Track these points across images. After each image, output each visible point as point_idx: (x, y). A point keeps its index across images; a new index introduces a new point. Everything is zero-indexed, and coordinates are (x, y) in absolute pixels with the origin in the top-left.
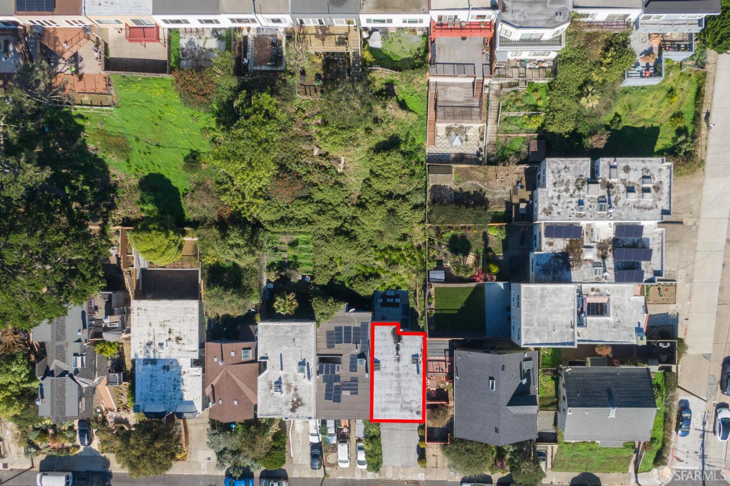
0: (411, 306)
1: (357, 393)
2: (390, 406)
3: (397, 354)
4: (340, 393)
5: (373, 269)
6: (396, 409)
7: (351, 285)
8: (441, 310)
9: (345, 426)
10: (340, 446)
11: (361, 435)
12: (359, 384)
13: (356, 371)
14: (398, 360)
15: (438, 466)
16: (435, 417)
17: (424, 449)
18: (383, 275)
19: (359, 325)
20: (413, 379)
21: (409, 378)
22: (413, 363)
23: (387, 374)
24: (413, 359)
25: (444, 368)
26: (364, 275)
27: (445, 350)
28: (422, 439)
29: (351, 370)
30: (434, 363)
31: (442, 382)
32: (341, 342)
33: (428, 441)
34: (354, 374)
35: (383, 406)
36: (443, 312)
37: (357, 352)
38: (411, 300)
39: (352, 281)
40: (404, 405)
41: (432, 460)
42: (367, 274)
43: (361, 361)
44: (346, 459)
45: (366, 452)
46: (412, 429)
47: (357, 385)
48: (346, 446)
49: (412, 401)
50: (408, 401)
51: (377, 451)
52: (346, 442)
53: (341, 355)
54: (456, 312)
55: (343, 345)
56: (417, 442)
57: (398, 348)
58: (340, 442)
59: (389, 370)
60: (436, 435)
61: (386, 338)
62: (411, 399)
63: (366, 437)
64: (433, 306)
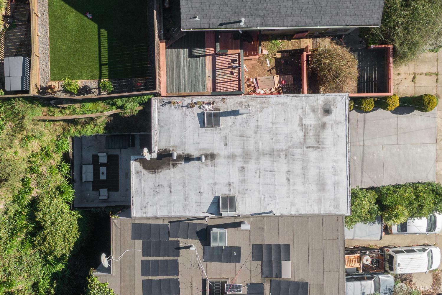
0: (101, 131)
1: (287, 246)
2: (312, 173)
3: (199, 159)
4: (288, 283)
5: (18, 213)
6: (320, 159)
7: (58, 260)
8: (101, 65)
9: (360, 260)
10: (399, 270)
11: (377, 228)
12: (267, 242)
13: (238, 249)
14: (212, 156)
15: (434, 70)
16: (336, 75)
17: (401, 99)
18: (35, 193)
19: (139, 243)
20: (252, 123)
21: (250, 132)
22: (218, 124)
23: (243, 181)
24: (210, 123)
25: (229, 58)
26: (33, 234)
27: (191, 56)
28: (382, 104)
29: (237, 259)
30: (219, 79)
31: (262, 62)
32: (177, 282)
33: (387, 90)
34: (246, 253)
35: (313, 188)
36: (105, 60)
37: (196, 246)
38: (89, 131)
39: (51, 258)
40: (311, 141)
41: (424, 83)
42: (31, 227)
43: (215, 239)
44: (425, 255)
45: (412, 216)
46: (361, 124)
47: (269, 246)
48: (399, 259)
49: (301, 125)
50: (301, 134)
51: (409, 194)
52: (391, 258)
53: (204, 281)
54: (104, 32)
55: (183, 277)
56: (387, 113)
57: (188, 159)
58: (391, 269)
59: (235, 177)
60: (374, 75)
61: (165, 184)
62: (296, 128)
63: (380, 219)
64: (93, 84)
